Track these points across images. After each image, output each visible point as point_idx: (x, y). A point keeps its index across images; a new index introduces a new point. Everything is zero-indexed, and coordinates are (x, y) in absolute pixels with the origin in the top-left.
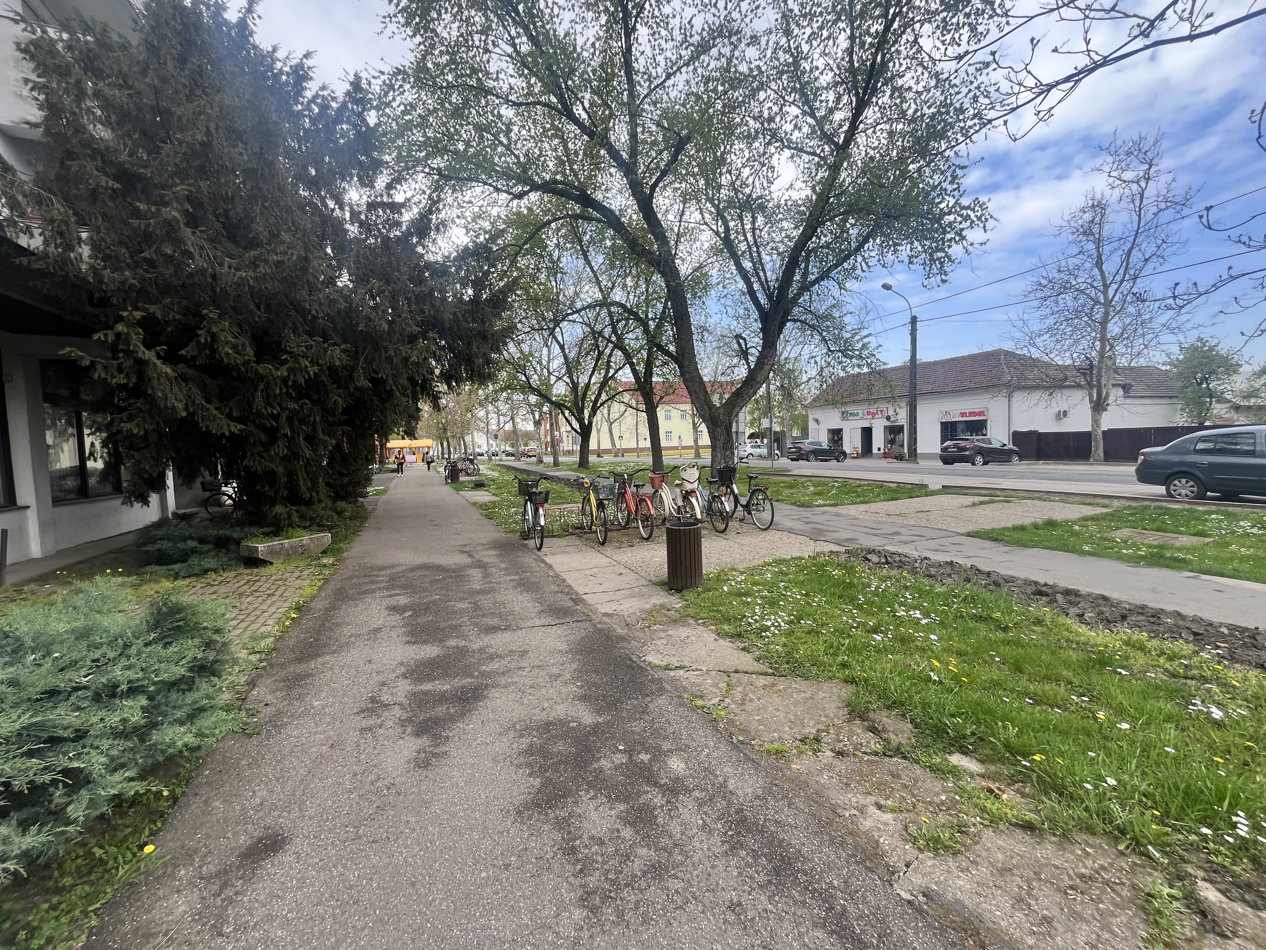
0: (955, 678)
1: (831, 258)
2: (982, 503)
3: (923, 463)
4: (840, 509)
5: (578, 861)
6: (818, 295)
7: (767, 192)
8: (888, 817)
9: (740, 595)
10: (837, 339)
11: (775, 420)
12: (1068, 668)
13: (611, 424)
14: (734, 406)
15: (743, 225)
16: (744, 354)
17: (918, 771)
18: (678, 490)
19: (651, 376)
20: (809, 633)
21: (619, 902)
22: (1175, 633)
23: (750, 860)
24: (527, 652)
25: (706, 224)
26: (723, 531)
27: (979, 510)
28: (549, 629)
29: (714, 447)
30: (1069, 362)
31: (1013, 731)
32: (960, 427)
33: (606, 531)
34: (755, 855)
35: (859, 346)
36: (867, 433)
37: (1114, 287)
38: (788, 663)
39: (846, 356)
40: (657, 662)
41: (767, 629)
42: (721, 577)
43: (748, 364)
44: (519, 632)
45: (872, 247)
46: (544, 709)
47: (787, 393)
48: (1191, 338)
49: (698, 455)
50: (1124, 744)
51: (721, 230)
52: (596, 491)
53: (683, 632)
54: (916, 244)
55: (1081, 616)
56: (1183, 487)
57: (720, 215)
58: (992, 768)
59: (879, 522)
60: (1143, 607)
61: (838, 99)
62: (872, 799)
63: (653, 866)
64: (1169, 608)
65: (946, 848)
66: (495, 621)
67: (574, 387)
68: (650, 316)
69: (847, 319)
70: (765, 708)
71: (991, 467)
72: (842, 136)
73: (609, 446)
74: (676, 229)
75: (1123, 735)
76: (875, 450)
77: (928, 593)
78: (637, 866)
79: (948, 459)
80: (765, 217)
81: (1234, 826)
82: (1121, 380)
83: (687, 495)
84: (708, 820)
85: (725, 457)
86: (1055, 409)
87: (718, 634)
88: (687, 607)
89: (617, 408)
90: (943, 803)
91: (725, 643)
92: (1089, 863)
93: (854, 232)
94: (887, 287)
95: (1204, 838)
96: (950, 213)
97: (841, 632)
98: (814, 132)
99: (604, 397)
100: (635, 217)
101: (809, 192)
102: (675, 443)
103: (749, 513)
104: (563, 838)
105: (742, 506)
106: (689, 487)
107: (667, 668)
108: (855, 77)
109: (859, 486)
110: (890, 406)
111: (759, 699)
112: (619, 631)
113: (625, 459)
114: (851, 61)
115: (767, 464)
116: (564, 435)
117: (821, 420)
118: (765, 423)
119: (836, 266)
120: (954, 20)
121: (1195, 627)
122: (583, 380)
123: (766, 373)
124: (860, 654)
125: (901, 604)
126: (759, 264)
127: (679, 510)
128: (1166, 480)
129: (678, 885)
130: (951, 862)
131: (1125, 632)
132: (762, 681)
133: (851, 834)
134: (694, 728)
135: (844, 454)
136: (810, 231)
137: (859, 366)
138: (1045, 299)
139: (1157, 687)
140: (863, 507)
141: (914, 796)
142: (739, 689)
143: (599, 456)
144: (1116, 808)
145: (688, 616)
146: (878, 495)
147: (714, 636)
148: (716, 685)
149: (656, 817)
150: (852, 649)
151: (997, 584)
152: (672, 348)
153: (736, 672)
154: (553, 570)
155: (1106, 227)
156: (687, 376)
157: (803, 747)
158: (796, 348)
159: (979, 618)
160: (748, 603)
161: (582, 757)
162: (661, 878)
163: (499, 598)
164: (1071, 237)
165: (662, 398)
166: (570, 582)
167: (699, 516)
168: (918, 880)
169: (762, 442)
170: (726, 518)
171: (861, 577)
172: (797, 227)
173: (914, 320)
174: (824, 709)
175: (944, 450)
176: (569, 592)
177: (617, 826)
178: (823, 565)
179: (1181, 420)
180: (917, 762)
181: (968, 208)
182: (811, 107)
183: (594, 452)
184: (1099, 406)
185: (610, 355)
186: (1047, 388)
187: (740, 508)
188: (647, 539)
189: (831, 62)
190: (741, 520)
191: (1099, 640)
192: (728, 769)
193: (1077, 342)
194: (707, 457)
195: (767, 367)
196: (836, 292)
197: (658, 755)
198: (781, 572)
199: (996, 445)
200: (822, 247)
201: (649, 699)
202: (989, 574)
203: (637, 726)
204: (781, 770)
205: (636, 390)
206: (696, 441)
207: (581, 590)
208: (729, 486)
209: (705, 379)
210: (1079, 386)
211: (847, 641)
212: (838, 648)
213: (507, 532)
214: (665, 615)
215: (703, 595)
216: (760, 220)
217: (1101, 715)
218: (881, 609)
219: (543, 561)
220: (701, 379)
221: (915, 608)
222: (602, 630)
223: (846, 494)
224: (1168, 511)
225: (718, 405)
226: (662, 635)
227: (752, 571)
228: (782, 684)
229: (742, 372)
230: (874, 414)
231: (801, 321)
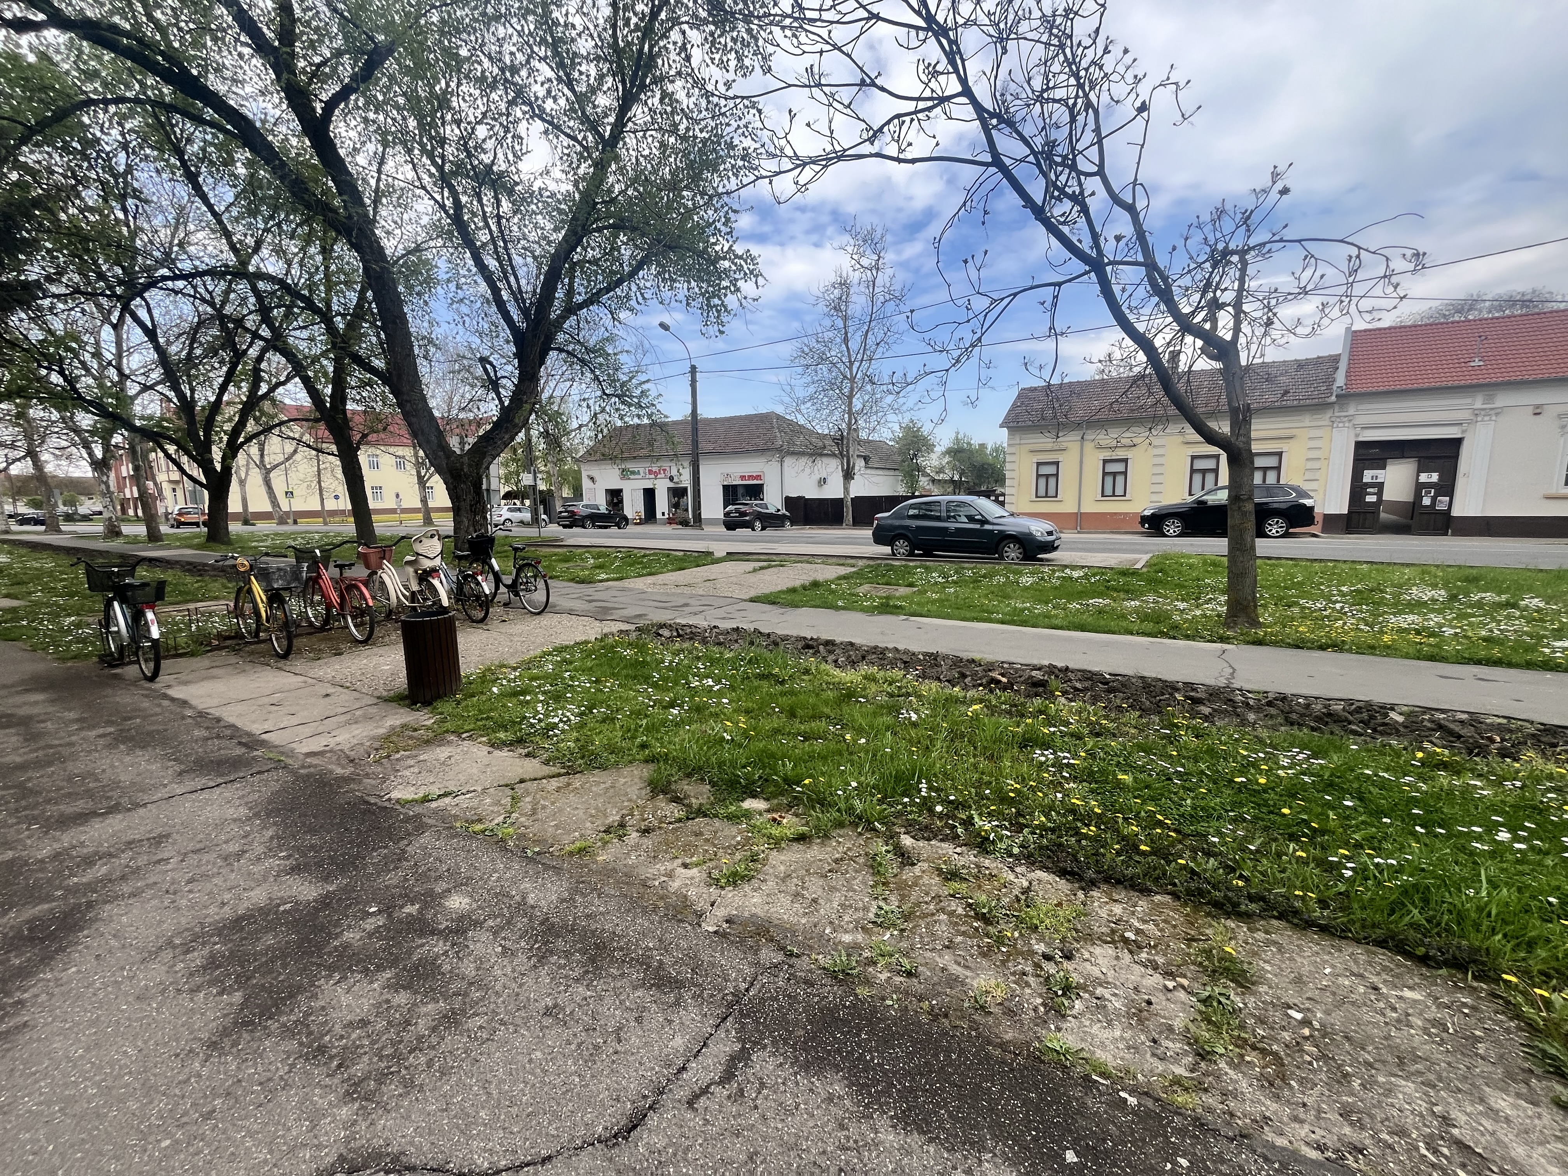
0: (745, 734)
1: (600, 278)
2: (762, 568)
3: (708, 529)
4: (626, 583)
5: (332, 1058)
6: (588, 322)
7: (513, 168)
8: (694, 871)
9: (515, 694)
10: (613, 381)
11: (540, 476)
12: (827, 705)
13: (268, 471)
14: (483, 455)
15: (482, 205)
16: (493, 384)
17: (717, 823)
18: (410, 570)
19: (344, 400)
20: (604, 721)
21: (403, 1072)
22: (893, 664)
23: (562, 961)
24: (168, 836)
25: (424, 188)
26: (482, 620)
27: (760, 575)
28: (205, 795)
29: (456, 510)
30: (826, 432)
31: (790, 766)
32: (740, 491)
33: (290, 639)
34: (567, 954)
35: (637, 392)
36: (649, 495)
37: (857, 364)
38: (583, 757)
39: (623, 403)
40: (410, 797)
41: (555, 726)
42: (488, 676)
43: (500, 399)
44: (142, 811)
45: (647, 276)
46: (223, 904)
47: (553, 441)
48: (906, 421)
49: (428, 521)
50: (862, 755)
51: (448, 203)
52: (264, 575)
53: (442, 753)
54: (693, 284)
55: (836, 661)
56: (902, 546)
57: (444, 180)
58: (775, 801)
59: (668, 594)
60: (876, 647)
61: (601, 78)
62: (679, 861)
63: (445, 1016)
64: (890, 646)
65: (743, 878)
66: (81, 805)
67: (187, 406)
68: (335, 308)
69: (623, 358)
70: (561, 810)
71: (768, 532)
72: (609, 128)
73: (268, 507)
74: (373, 182)
75: (862, 748)
76: (659, 515)
77: (719, 660)
78: (422, 1026)
79: (730, 525)
80: (513, 203)
81: (920, 790)
82: (863, 451)
83: (425, 576)
84: (508, 944)
85: (475, 524)
86: (816, 477)
87: (492, 746)
88: (444, 720)
89: (275, 446)
90: (738, 843)
91: (504, 753)
92: (840, 849)
93: (626, 252)
94: (664, 326)
95: (905, 805)
96: (724, 258)
97: (638, 714)
98: (572, 110)
99: (251, 427)
100: (294, 141)
101: (571, 188)
102: (391, 504)
103: (517, 594)
104: (301, 1044)
105: (506, 586)
106: (427, 564)
107: (426, 800)
108: (620, 59)
109: (644, 556)
110: (673, 464)
111: (553, 803)
112: (339, 771)
113: (300, 527)
114: (614, 36)
115: (532, 532)
116: (167, 489)
117: (597, 478)
118: (527, 479)
119: (608, 290)
120: (722, 40)
121: (905, 658)
122: (205, 396)
123: (525, 414)
124: (658, 731)
125: (694, 675)
126: (508, 268)
127: (413, 597)
128: (890, 542)
129: (479, 1021)
130: (747, 888)
131: (865, 669)
132: (554, 783)
133: (662, 898)
134: (476, 856)
135: (626, 519)
136: (574, 239)
137: (639, 416)
138: (807, 366)
139: (882, 706)
140: (650, 580)
141: (715, 846)
142: (528, 799)
143: (246, 522)
144: (857, 802)
145: (447, 731)
146: (665, 565)
147: (487, 749)
148: (498, 803)
149: (440, 966)
150: (649, 729)
151: (776, 644)
152: (379, 363)
153: (522, 781)
154: (191, 707)
155: (851, 306)
156: (408, 407)
157: (607, 837)
158: (561, 385)
159: (762, 677)
160: (528, 702)
161: (309, 941)
162: (457, 1023)
163: (78, 767)
164: (826, 310)
165: (365, 436)
166: (232, 720)
167: (445, 603)
168: (721, 913)
169: (523, 503)
170: (485, 603)
171: (654, 654)
172: (556, 229)
173: (693, 369)
174: (626, 794)
175: (727, 515)
176: (235, 733)
177: (384, 997)
178: (613, 647)
179: (901, 490)
180: (716, 816)
181: (741, 257)
182: (568, 75)
183: (236, 517)
184: (848, 475)
185: (260, 359)
186: (811, 455)
187: (503, 589)
188: (365, 642)
189: (591, 27)
190: (506, 605)
191: (848, 679)
192: (526, 885)
193: (832, 412)
194: (446, 523)
195: (527, 407)
196: (607, 320)
197: (431, 899)
198: (564, 660)
199: (772, 510)
200: (589, 262)
201: (406, 842)
202: (769, 635)
203: (392, 879)
204: (586, 866)
205: (316, 420)
206: (424, 501)
207: (256, 728)
208: (486, 562)
209: (437, 414)
210: (833, 455)
211: (644, 722)
212: (636, 730)
213: (64, 660)
214: (411, 738)
215: (464, 704)
216: (506, 206)
217: (848, 737)
218: (676, 683)
219: (165, 696)
220: (429, 411)
221: (707, 677)
222: (308, 776)
223: (631, 565)
224: (891, 568)
225: (458, 452)
226: (411, 762)
227: (527, 665)
228: (577, 781)
229: (491, 409)
230: (656, 474)
231: (568, 352)
